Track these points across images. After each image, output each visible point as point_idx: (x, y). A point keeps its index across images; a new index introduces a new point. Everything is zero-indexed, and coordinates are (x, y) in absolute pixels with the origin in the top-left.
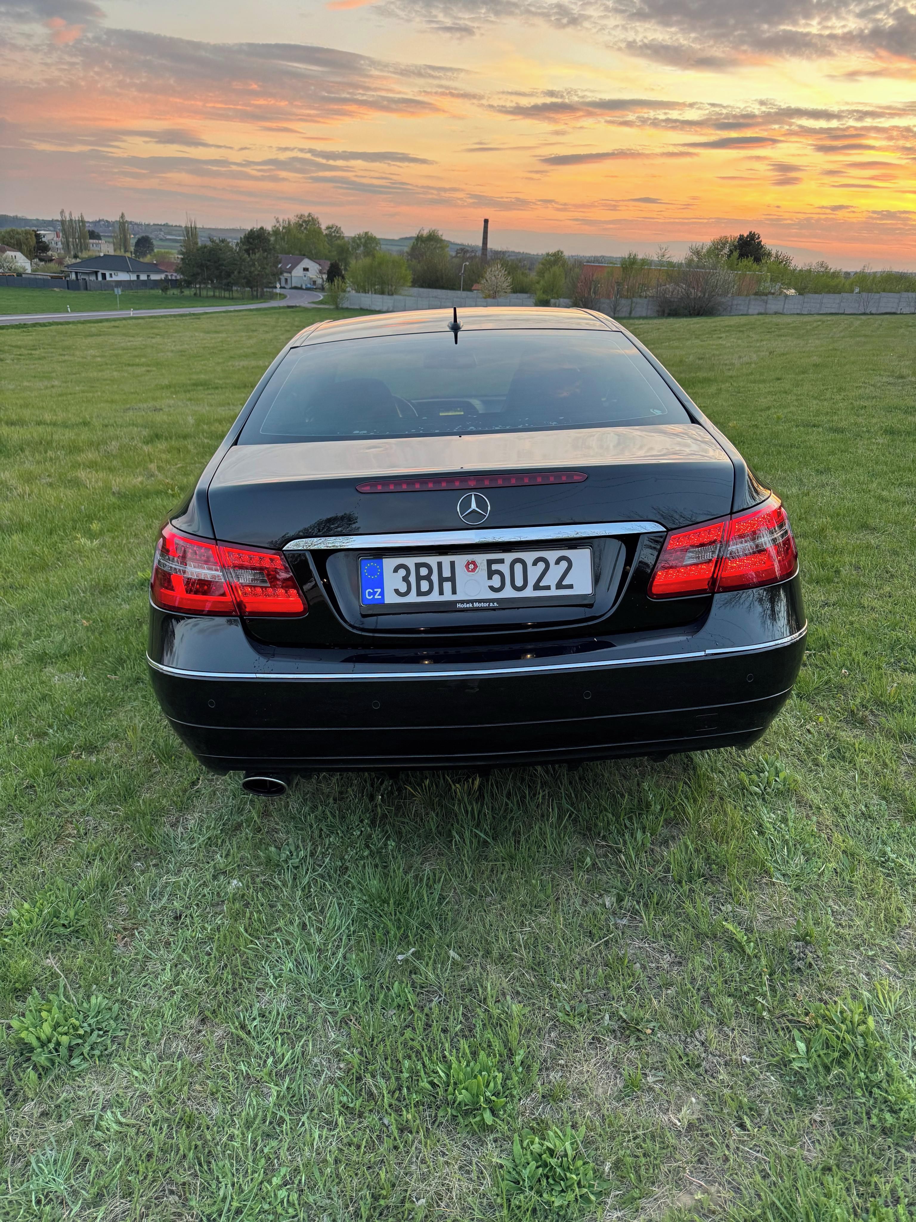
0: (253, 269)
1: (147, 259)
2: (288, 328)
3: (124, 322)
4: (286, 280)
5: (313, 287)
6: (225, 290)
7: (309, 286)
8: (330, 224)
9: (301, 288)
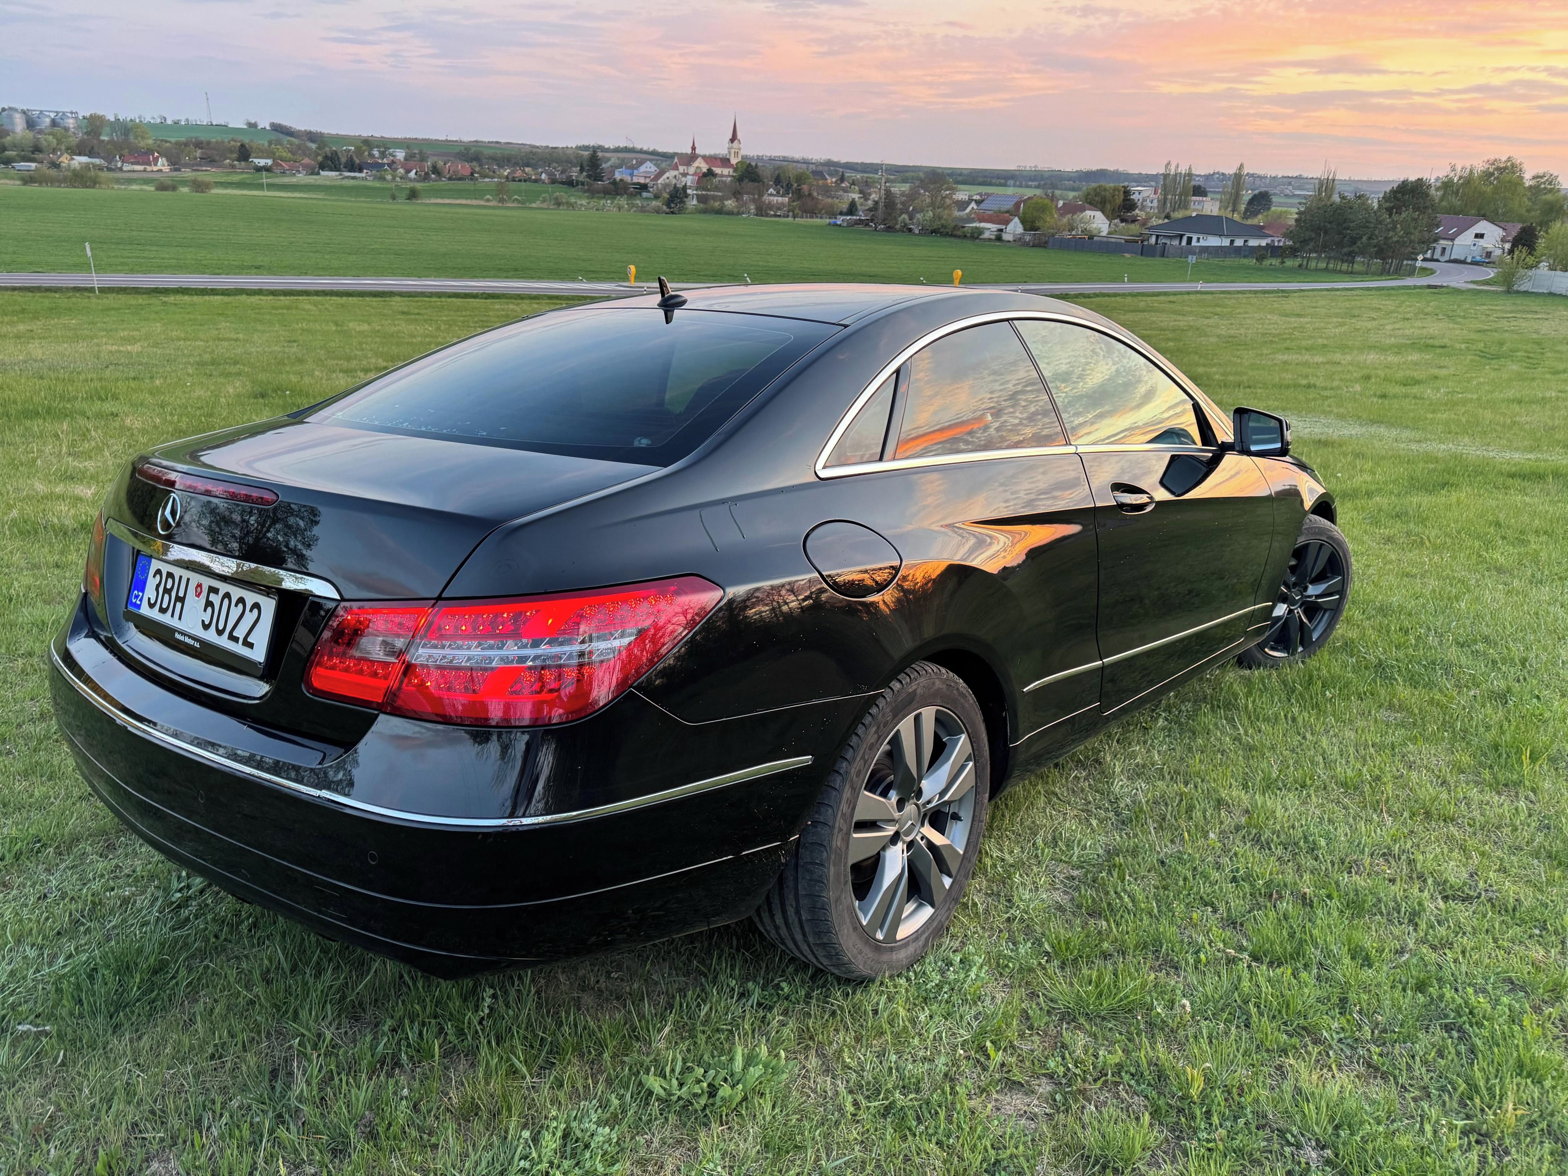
0: (1391, 233)
4: (1444, 249)
6: (1343, 261)
7: (1478, 258)
9: (1463, 262)
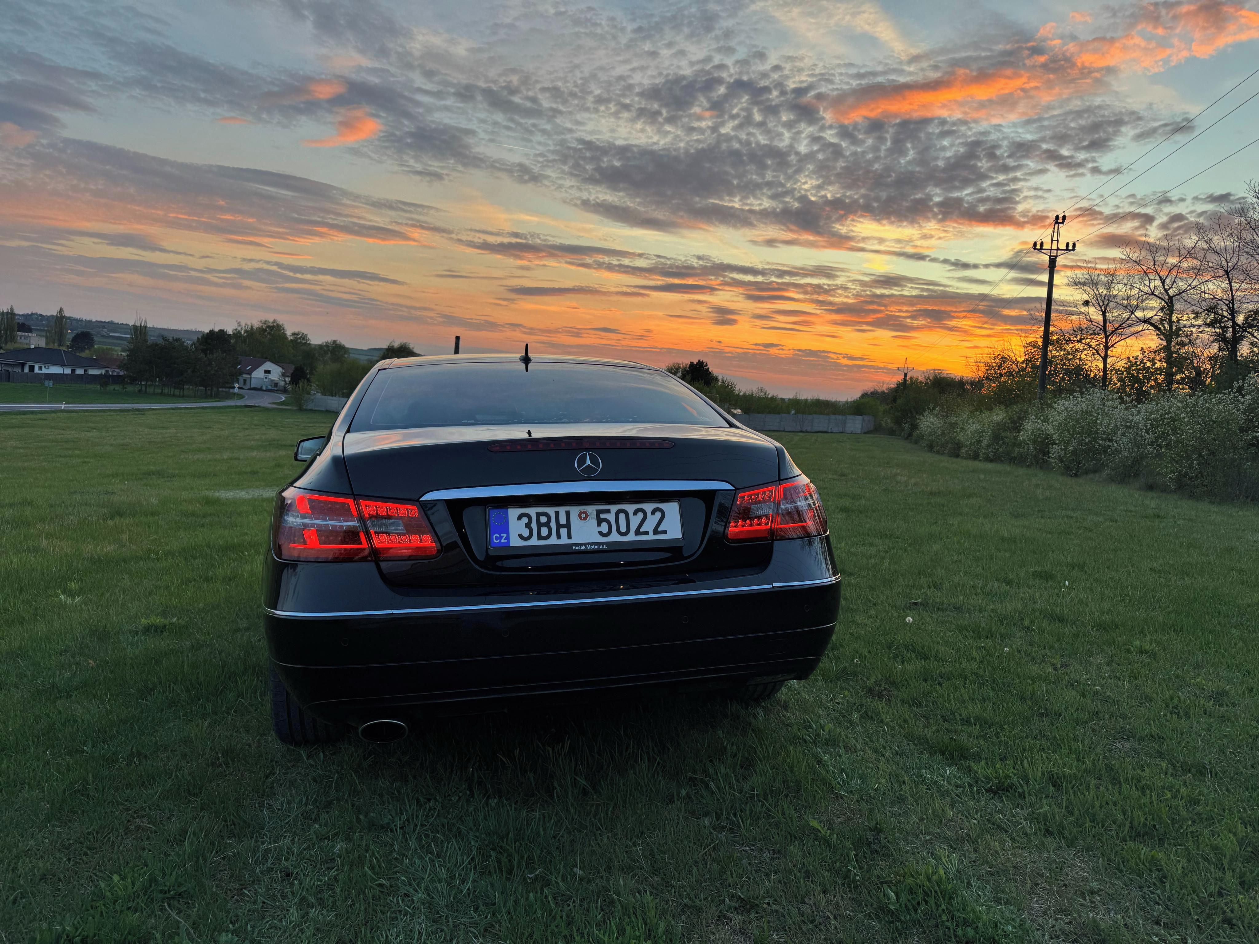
0: (209, 368)
1: (86, 354)
2: (246, 426)
3: (53, 415)
4: (245, 381)
5: (275, 388)
6: (175, 388)
7: (270, 387)
8: (296, 331)
9: (260, 389)
